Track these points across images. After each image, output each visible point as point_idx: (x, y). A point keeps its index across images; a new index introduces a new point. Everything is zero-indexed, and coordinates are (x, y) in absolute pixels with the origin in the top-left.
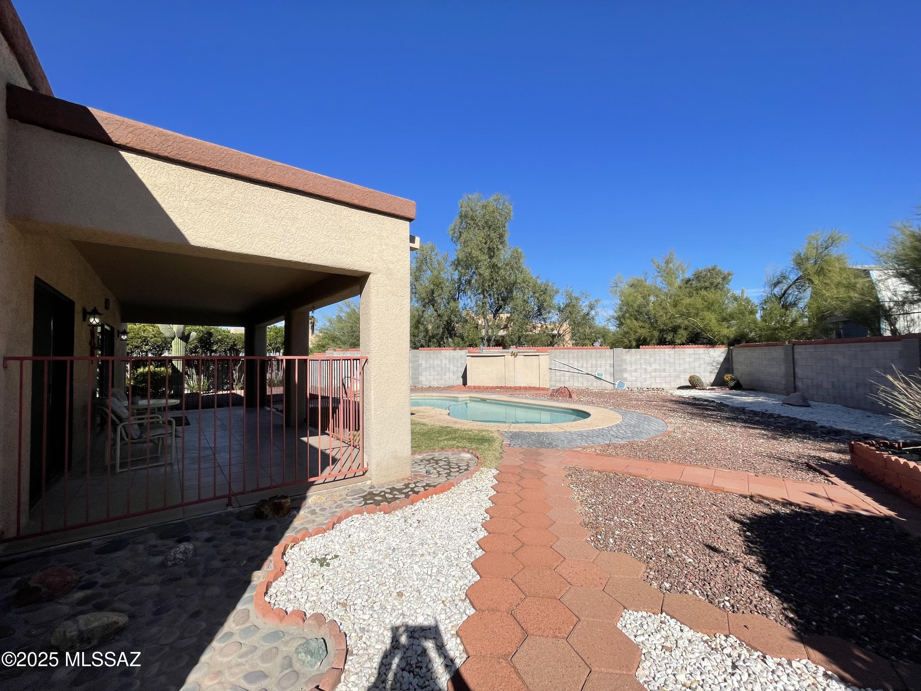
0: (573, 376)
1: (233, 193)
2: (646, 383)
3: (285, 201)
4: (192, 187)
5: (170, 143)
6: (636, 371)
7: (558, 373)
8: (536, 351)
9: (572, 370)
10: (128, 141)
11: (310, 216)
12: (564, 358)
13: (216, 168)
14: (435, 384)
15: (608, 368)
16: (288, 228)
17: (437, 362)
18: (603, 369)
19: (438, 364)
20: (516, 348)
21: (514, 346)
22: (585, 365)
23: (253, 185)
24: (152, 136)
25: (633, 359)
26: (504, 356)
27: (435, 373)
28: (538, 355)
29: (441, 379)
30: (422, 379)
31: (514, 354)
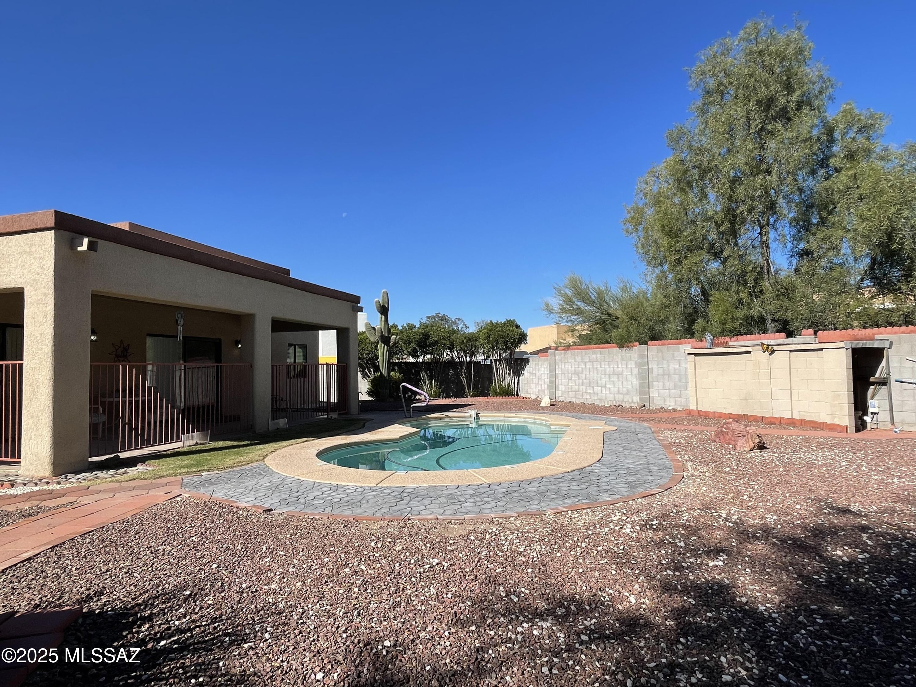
14: (670, 404)
17: (673, 365)
19: (674, 370)
21: (813, 331)
26: (749, 352)
27: (672, 385)
28: (821, 350)
29: (680, 397)
30: (654, 394)
31: (768, 348)
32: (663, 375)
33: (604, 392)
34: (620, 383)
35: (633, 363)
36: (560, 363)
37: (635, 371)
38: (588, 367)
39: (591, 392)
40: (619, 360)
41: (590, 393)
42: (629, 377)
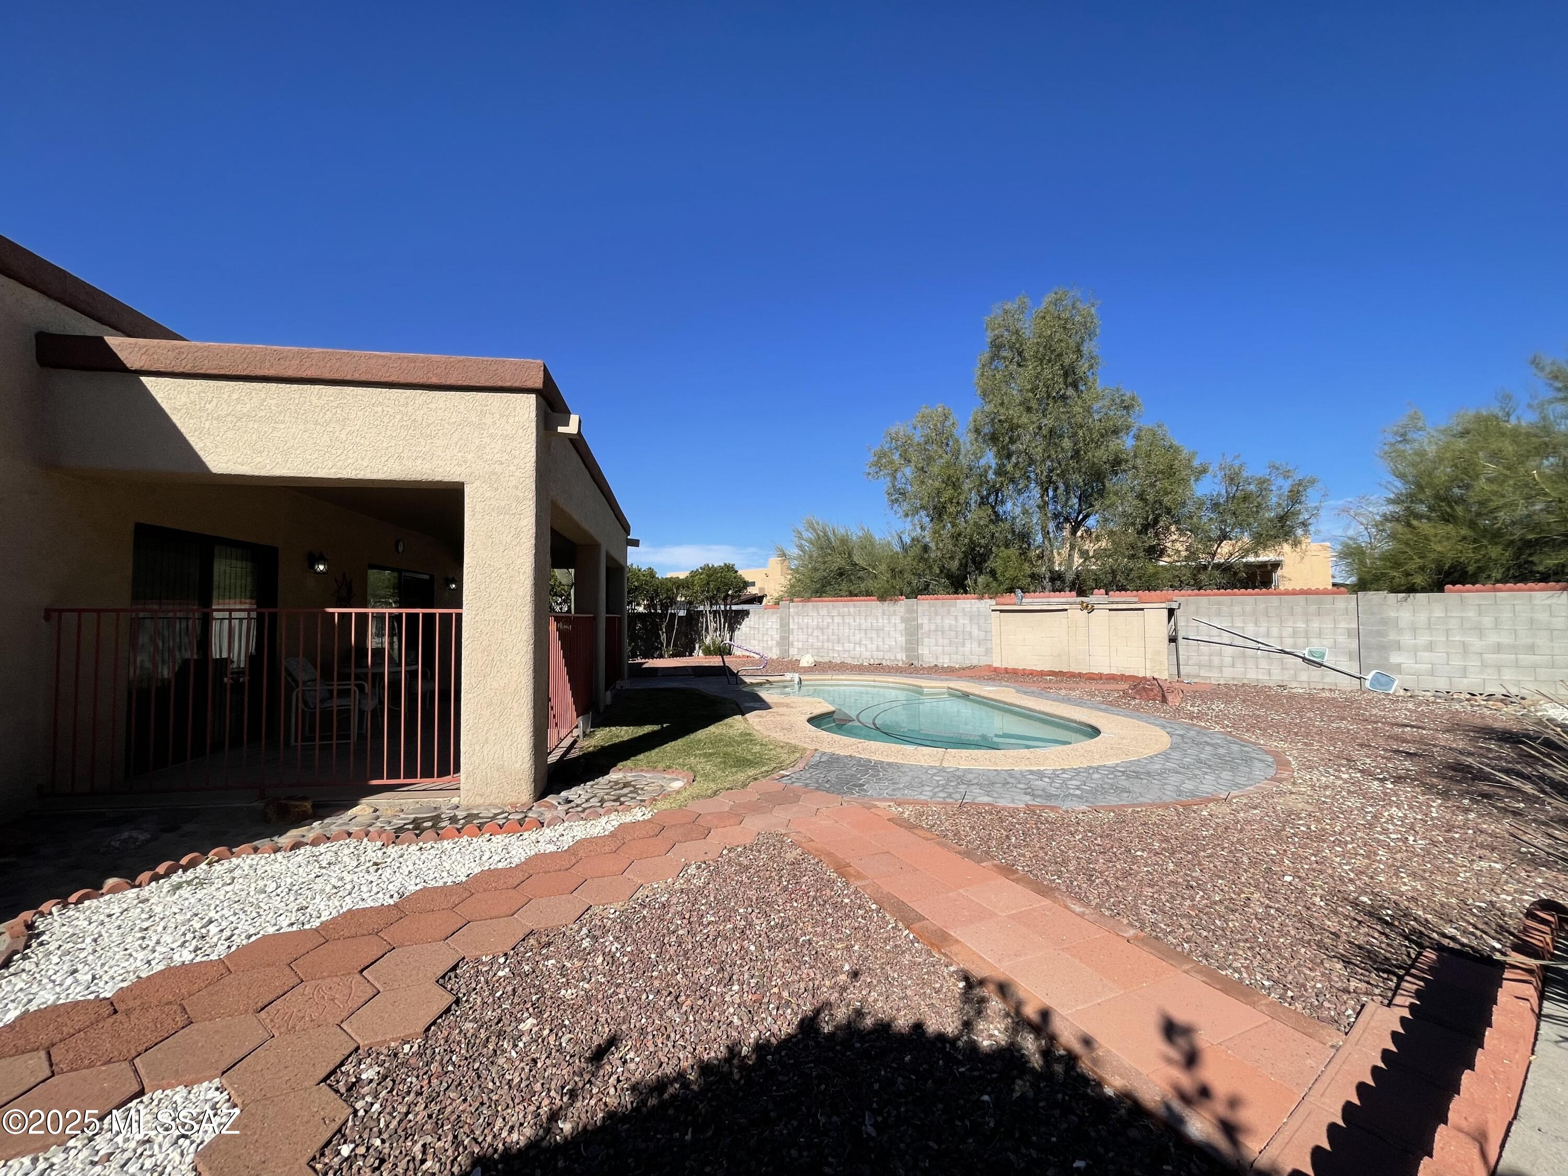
0: (1244, 656)
1: (264, 400)
2: (1465, 681)
3: (332, 398)
4: (214, 403)
5: (183, 357)
6: (1430, 647)
7: (1204, 647)
8: (1136, 599)
9: (1239, 641)
10: (142, 364)
11: (367, 413)
12: (1219, 614)
13: (238, 373)
14: (945, 662)
15: (1342, 639)
16: (337, 434)
17: (949, 621)
18: (1328, 642)
19: (950, 625)
20: (1107, 594)
21: (1103, 591)
22: (1275, 631)
23: (288, 386)
24: (165, 352)
25: (1422, 617)
26: (1066, 610)
27: (946, 641)
28: (1142, 609)
29: (957, 653)
30: (924, 651)
31: (1087, 606)
32: (936, 631)
33: (858, 649)
34: (880, 640)
35: (898, 617)
36: (796, 617)
37: (901, 626)
38: (836, 621)
39: (840, 649)
40: (879, 615)
41: (838, 651)
42: (892, 633)
